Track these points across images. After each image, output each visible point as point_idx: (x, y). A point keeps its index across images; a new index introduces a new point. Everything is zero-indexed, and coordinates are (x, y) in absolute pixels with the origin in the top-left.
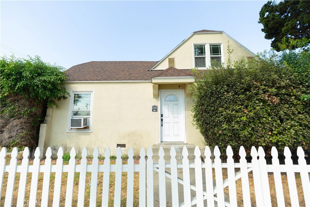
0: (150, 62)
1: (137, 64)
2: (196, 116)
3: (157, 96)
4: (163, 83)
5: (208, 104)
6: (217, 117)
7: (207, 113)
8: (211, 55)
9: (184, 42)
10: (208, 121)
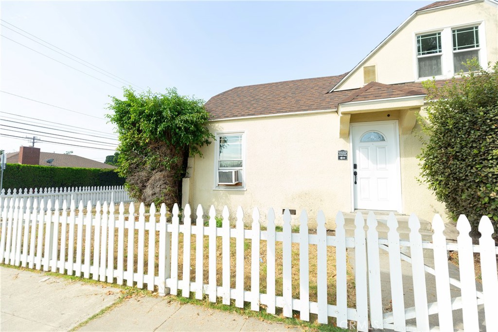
0: (326, 77)
1: (306, 84)
2: (428, 166)
3: (345, 135)
4: (361, 111)
5: (464, 143)
6: (485, 167)
7: (458, 160)
8: (455, 49)
9: (395, 33)
10: (461, 175)
